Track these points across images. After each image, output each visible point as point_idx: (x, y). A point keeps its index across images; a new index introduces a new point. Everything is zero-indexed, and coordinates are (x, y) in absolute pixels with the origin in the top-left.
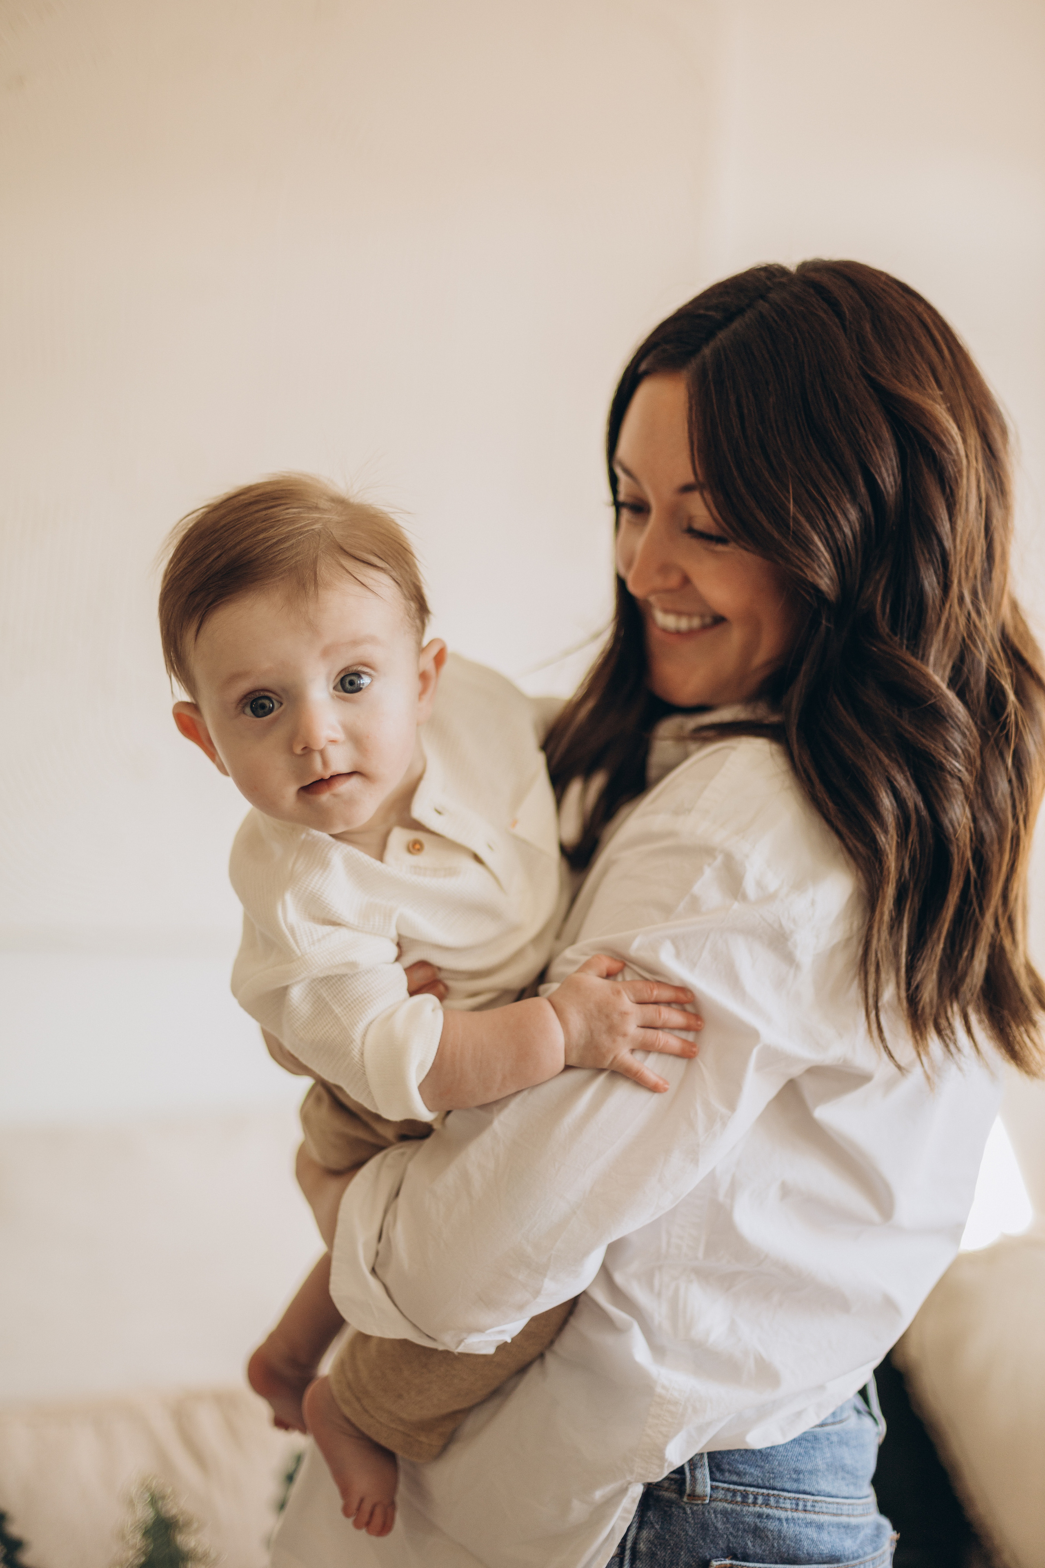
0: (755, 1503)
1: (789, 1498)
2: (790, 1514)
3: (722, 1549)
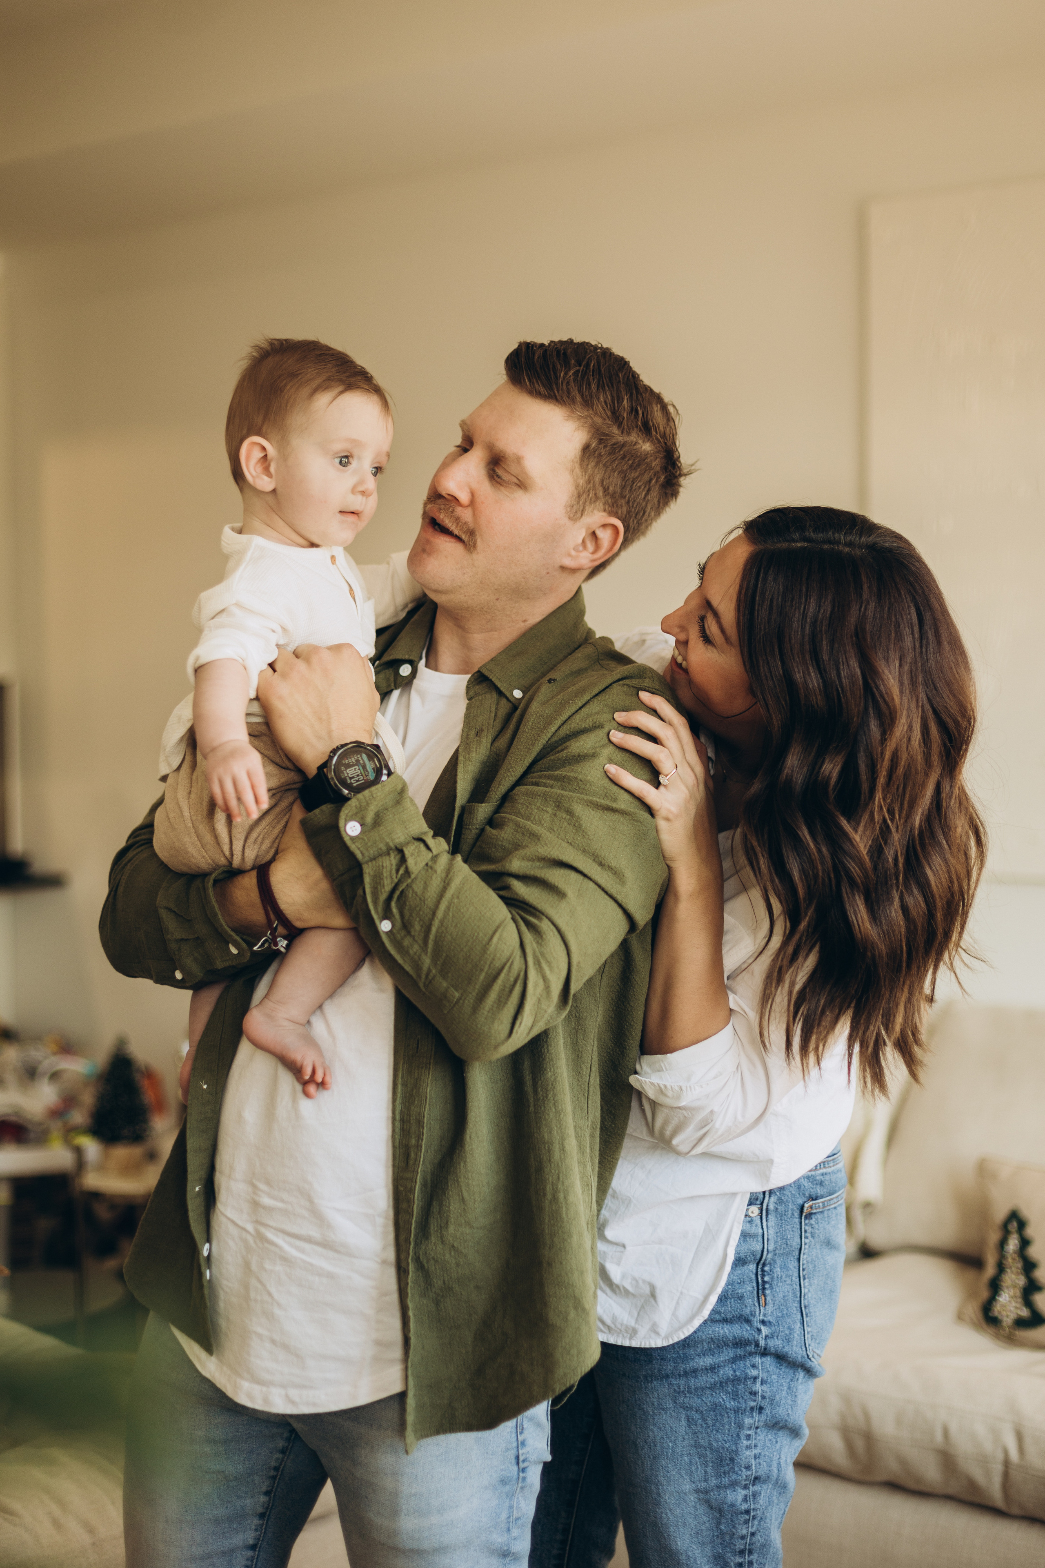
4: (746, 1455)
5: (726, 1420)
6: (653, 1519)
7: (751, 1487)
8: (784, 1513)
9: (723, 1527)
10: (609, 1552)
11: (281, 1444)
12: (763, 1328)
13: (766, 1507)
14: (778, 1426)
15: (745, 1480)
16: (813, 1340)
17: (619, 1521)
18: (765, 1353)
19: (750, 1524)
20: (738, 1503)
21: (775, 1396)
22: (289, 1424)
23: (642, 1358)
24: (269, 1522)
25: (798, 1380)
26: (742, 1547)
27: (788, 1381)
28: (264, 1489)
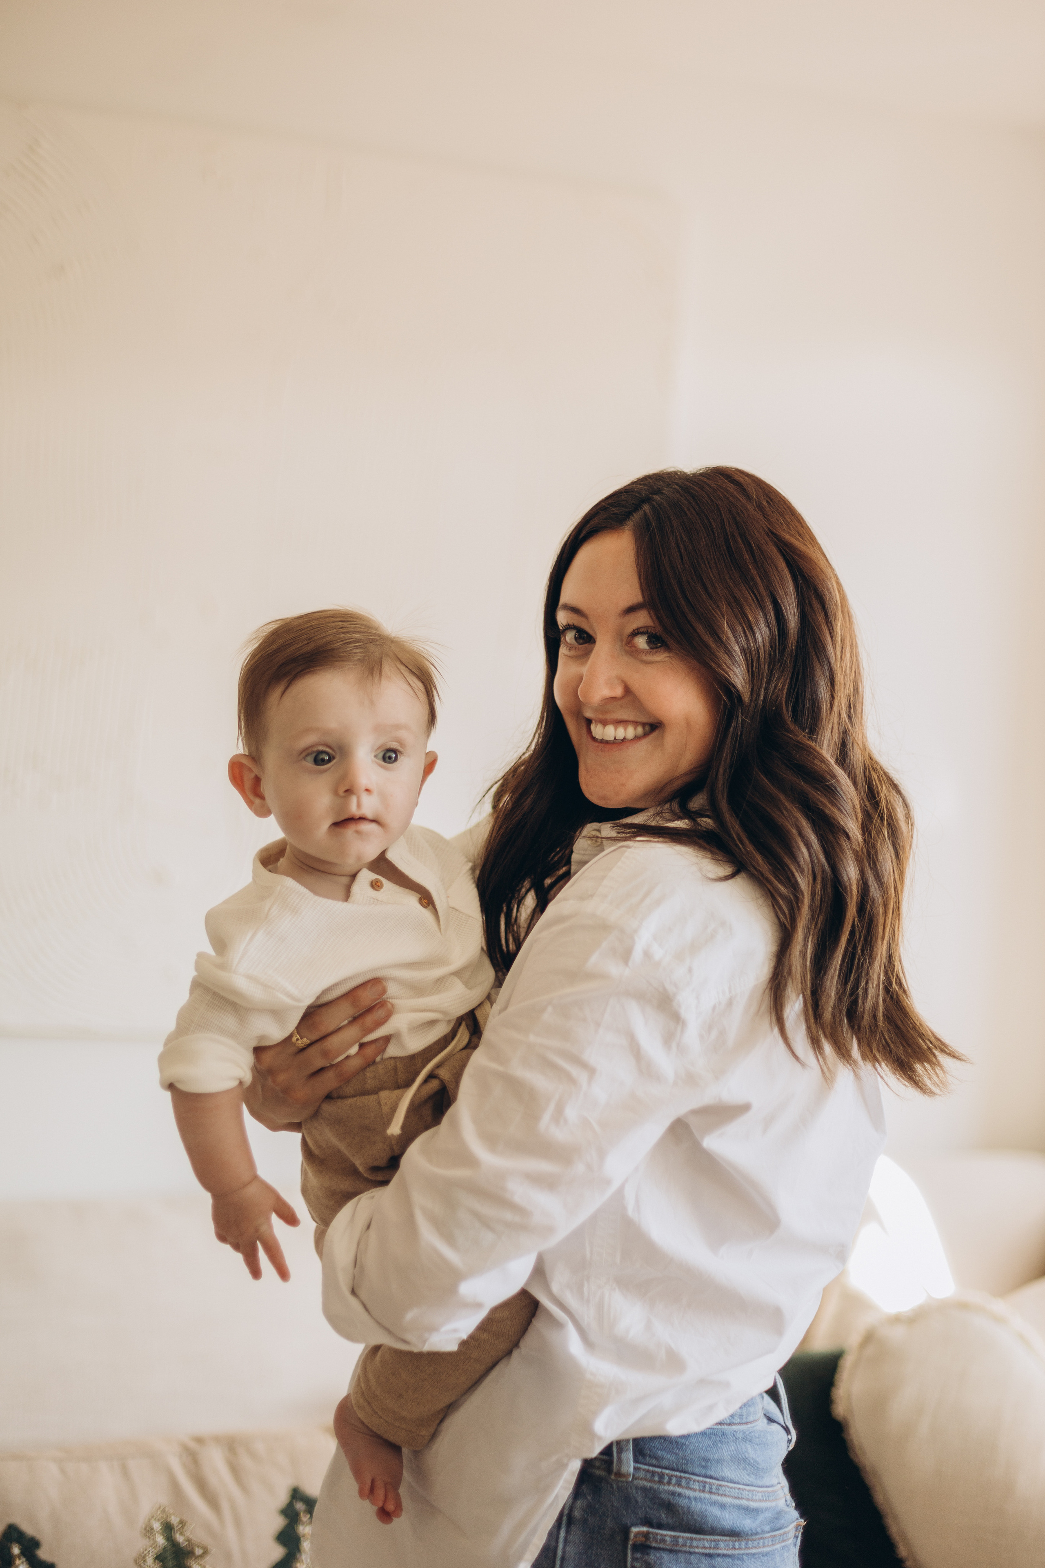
0: (669, 1483)
1: (698, 1481)
2: (697, 1494)
3: (641, 1519)
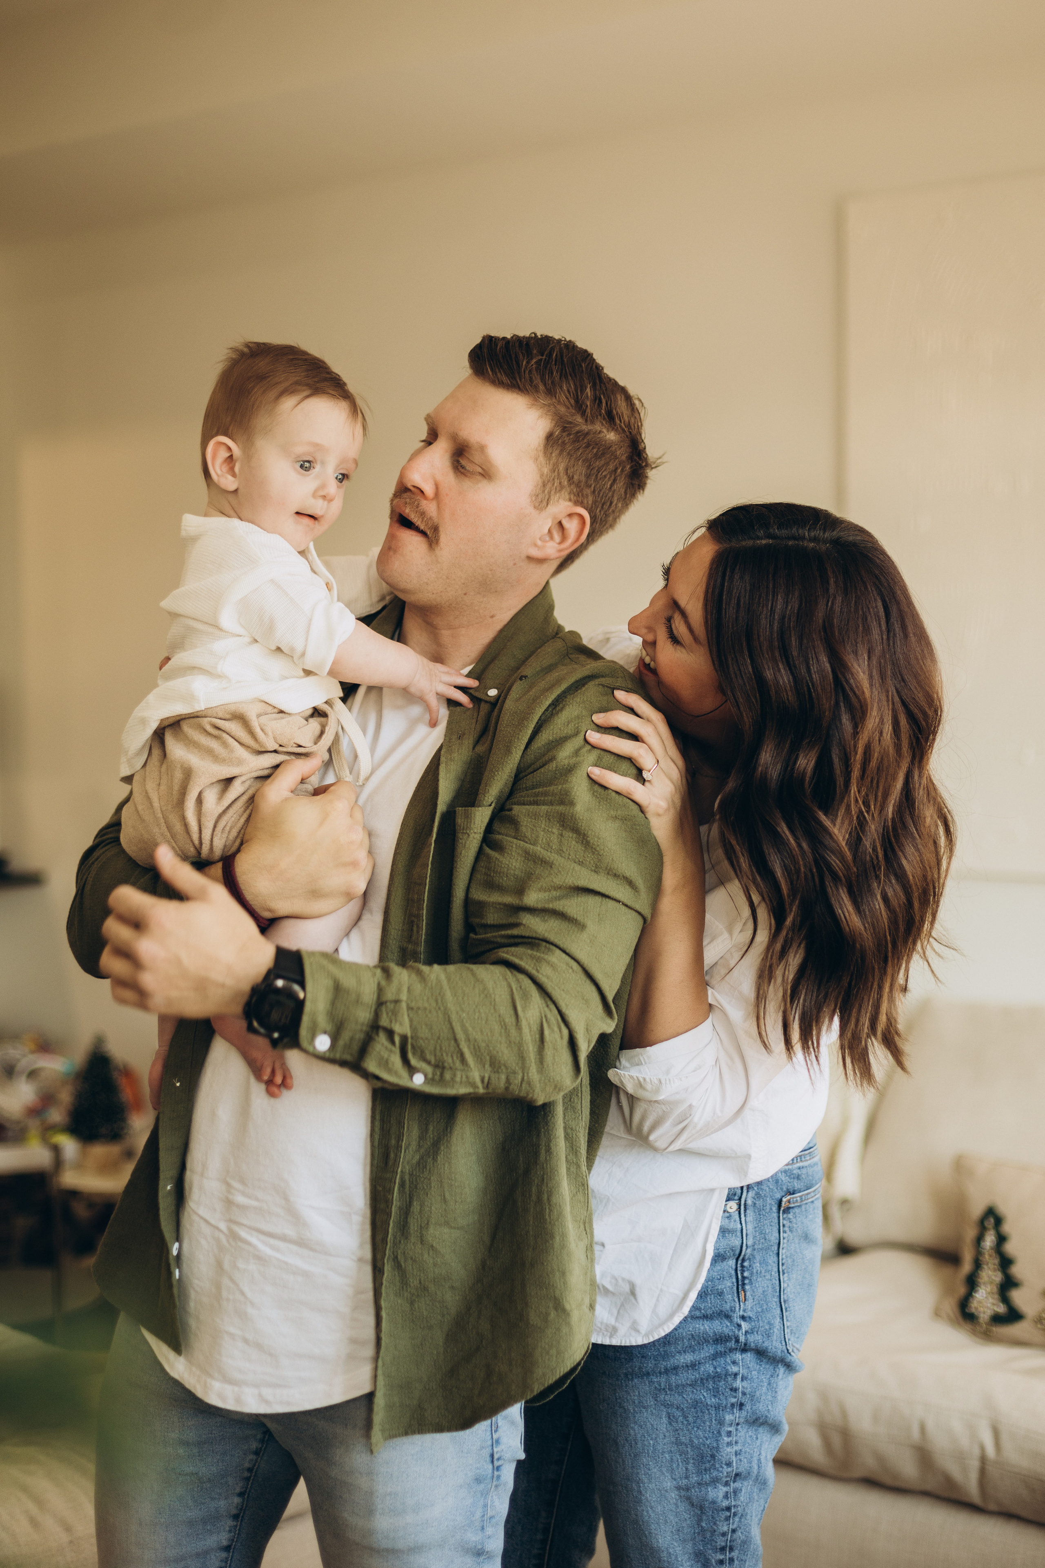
4: (727, 1452)
5: (707, 1417)
6: (634, 1516)
7: (732, 1484)
8: (764, 1510)
9: (704, 1524)
10: (590, 1550)
11: (254, 1445)
12: (743, 1324)
13: (747, 1504)
14: (759, 1422)
15: (726, 1477)
16: (793, 1335)
17: (599, 1520)
18: (745, 1349)
19: (731, 1521)
20: (719, 1500)
21: (755, 1392)
22: (264, 1425)
23: (623, 1356)
24: (243, 1523)
25: (778, 1375)
26: (723, 1544)
27: (768, 1377)
28: (238, 1490)
